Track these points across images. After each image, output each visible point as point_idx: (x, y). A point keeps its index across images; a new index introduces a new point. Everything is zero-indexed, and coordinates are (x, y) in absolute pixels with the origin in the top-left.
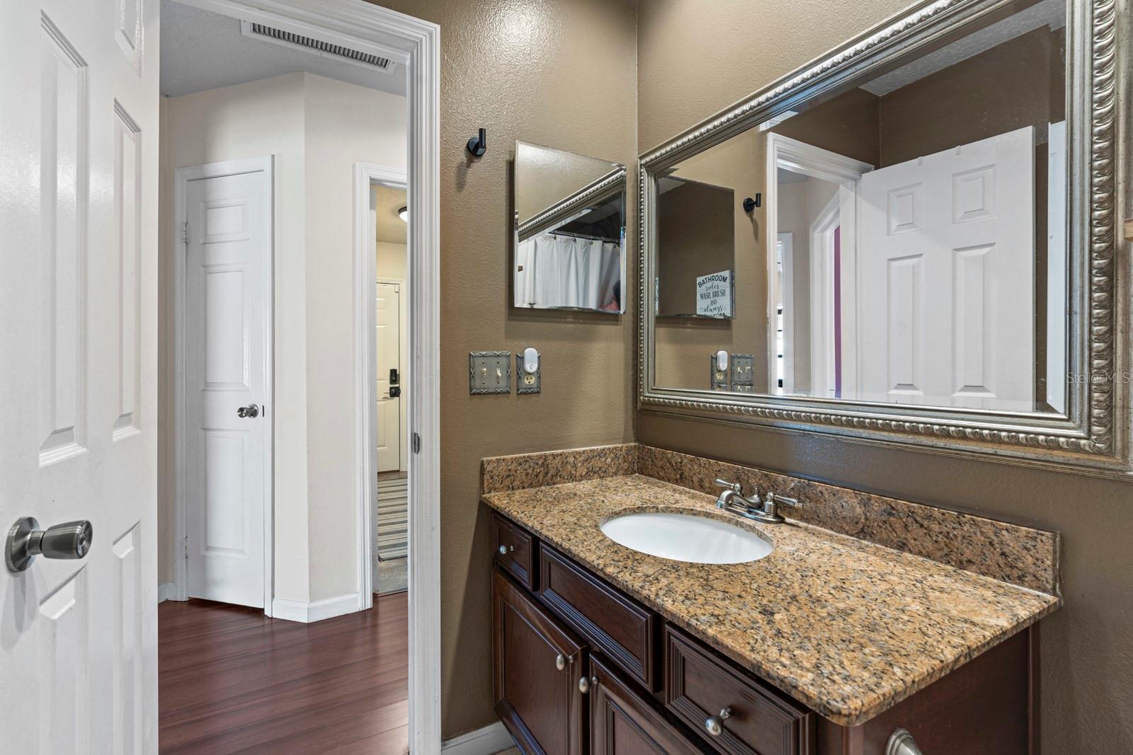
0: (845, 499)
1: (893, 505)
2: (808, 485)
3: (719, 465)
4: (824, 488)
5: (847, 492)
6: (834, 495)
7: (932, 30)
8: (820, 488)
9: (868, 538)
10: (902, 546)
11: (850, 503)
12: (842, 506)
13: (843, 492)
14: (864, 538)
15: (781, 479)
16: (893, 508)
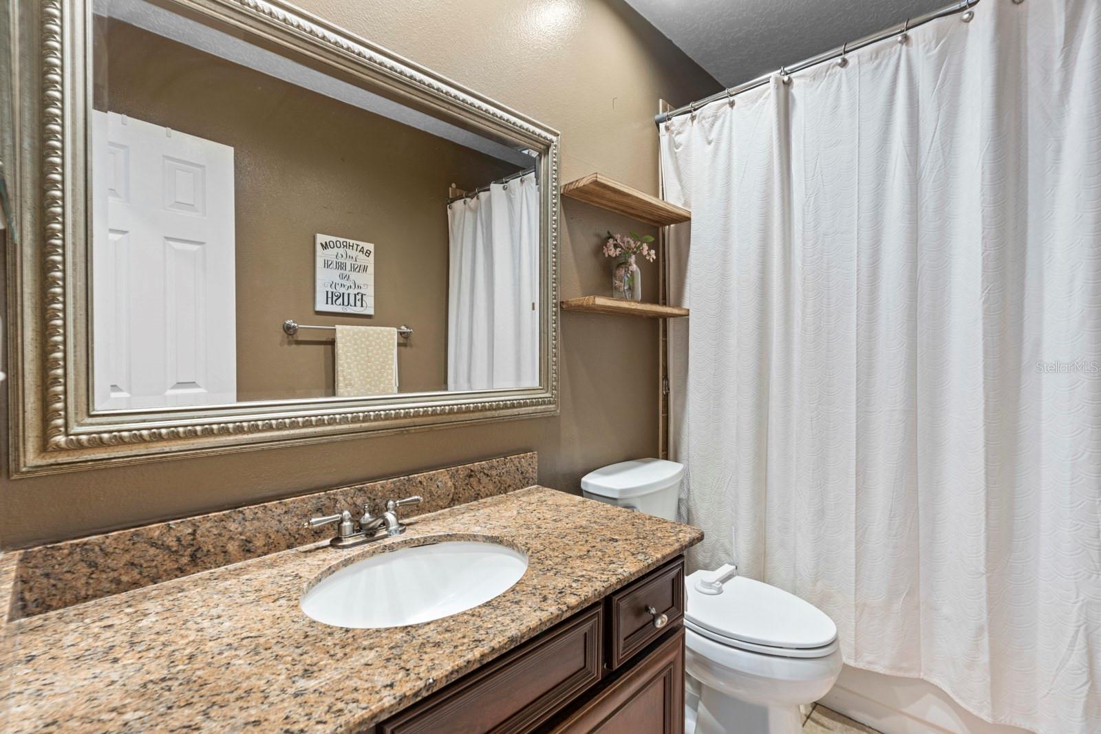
0: (440, 479)
1: (472, 468)
2: (409, 480)
3: (286, 505)
4: (422, 477)
5: (442, 473)
6: (431, 480)
7: (494, 126)
8: (419, 479)
9: (456, 503)
10: (477, 497)
11: (443, 479)
12: (438, 486)
13: (438, 473)
14: (454, 505)
15: (379, 486)
16: (472, 471)
